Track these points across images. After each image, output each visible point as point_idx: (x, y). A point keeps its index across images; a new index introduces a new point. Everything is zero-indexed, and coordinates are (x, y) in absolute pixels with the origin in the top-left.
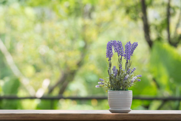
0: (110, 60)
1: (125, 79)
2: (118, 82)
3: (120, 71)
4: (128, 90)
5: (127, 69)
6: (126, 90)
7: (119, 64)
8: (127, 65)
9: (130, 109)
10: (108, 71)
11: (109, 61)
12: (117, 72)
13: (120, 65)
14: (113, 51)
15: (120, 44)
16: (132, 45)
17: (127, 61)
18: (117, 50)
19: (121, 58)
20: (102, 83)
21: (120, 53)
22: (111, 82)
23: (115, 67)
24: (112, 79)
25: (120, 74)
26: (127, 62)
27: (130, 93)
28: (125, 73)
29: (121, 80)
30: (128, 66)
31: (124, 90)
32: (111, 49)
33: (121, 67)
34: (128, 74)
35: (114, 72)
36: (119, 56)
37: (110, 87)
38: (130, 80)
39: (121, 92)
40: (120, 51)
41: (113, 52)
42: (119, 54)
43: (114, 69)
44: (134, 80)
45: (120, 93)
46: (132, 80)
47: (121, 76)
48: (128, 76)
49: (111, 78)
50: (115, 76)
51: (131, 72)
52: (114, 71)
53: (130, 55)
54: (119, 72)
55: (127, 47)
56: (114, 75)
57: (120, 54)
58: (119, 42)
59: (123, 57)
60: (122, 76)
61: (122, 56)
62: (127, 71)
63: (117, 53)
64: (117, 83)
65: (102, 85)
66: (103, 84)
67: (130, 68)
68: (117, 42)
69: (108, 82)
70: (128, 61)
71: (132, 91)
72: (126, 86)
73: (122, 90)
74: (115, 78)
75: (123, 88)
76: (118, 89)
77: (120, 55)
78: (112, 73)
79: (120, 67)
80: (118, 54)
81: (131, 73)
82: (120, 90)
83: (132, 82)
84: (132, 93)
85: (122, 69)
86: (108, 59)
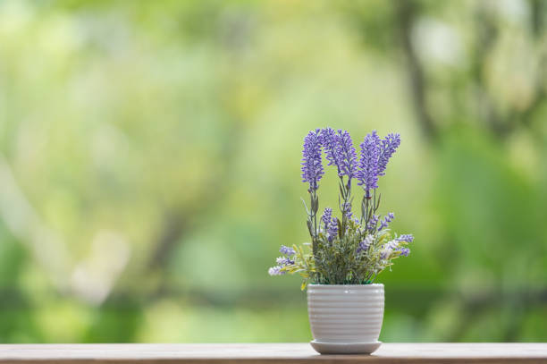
0: (316, 188)
1: (361, 248)
2: (340, 257)
3: (345, 224)
4: (369, 283)
5: (368, 217)
6: (363, 283)
7: (343, 202)
8: (367, 205)
9: (378, 342)
10: (309, 223)
11: (310, 192)
12: (337, 227)
13: (345, 206)
14: (325, 161)
15: (346, 138)
16: (383, 142)
17: (368, 192)
18: (334, 158)
19: (349, 182)
20: (289, 262)
21: (345, 168)
22: (319, 258)
23: (328, 212)
24: (322, 248)
25: (347, 233)
26: (368, 197)
27: (377, 291)
28: (362, 230)
29: (348, 252)
30: (369, 208)
31: (358, 283)
32: (318, 157)
33: (349, 210)
34: (371, 233)
35: (326, 227)
36: (341, 177)
37: (314, 273)
38: (376, 252)
39: (348, 290)
40: (346, 161)
41: (322, 164)
42: (342, 172)
43: (326, 219)
44: (390, 251)
45: (346, 292)
46: (383, 251)
47: (347, 240)
48: (370, 239)
49: (317, 246)
50: (330, 240)
51: (379, 226)
52: (326, 223)
53: (375, 175)
54: (341, 228)
55: (367, 148)
56: (328, 235)
57: (345, 170)
58: (343, 132)
59: (355, 181)
60: (352, 238)
61: (351, 176)
62: (369, 224)
63: (336, 167)
64: (338, 261)
65: (289, 267)
66: (293, 263)
67: (376, 216)
68: (337, 134)
69: (307, 256)
70: (372, 191)
71: (382, 285)
72: (364, 271)
73: (353, 282)
74: (331, 245)
75: (354, 278)
76: (340, 281)
77: (346, 173)
78: (322, 230)
79: (344, 213)
80: (339, 172)
81: (379, 230)
82: (346, 283)
83: (383, 257)
84: (383, 291)
85: (352, 219)
86: (308, 185)
